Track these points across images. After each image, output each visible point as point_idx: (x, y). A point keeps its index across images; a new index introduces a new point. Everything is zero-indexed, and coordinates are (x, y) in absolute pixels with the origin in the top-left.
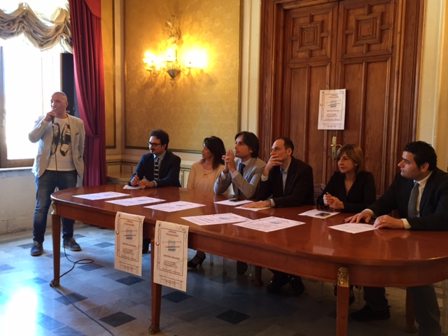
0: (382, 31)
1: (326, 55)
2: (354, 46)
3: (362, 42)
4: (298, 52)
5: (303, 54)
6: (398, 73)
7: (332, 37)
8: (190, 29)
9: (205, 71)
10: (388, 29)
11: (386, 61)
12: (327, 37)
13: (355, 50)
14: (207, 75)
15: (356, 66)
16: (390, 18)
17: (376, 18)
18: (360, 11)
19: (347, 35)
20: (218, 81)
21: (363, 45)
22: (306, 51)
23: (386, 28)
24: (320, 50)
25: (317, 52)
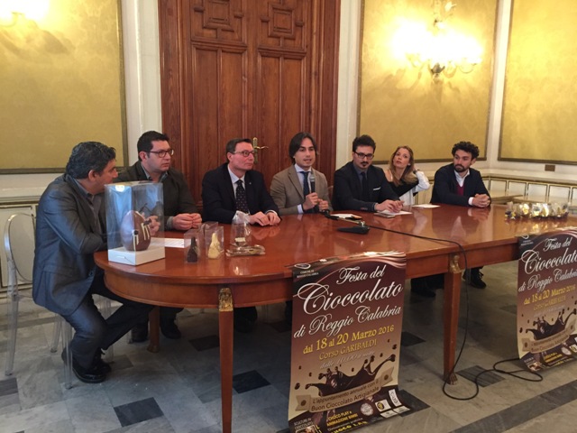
0: (297, 25)
1: (240, 39)
2: (271, 36)
3: (279, 34)
4: (204, 28)
5: (211, 32)
6: (316, 74)
7: (248, 20)
10: (302, 26)
11: (300, 60)
12: (240, 18)
13: (271, 41)
14: (48, 33)
15: (272, 60)
16: (305, 18)
17: (290, 11)
19: (263, 21)
20: (74, 48)
21: (279, 38)
22: (216, 29)
23: (299, 26)
24: (233, 31)
25: (229, 34)
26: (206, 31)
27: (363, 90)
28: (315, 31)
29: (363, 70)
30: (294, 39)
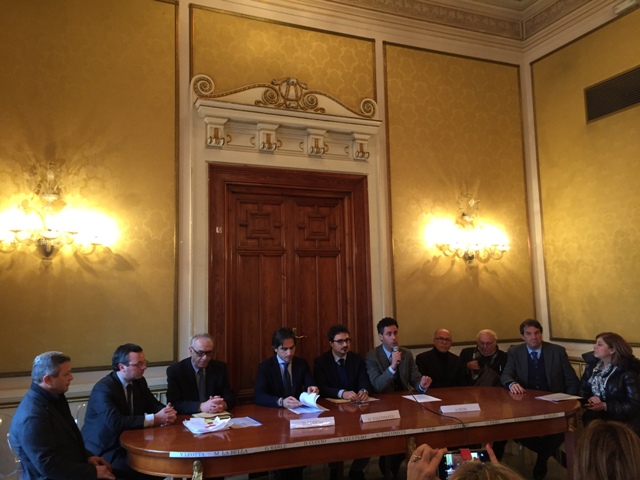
0: (330, 229)
1: (280, 244)
2: (307, 240)
3: (314, 237)
4: (248, 238)
5: (254, 242)
6: (350, 268)
7: (286, 228)
8: (82, 188)
9: (114, 250)
10: (335, 229)
11: (335, 257)
12: (280, 228)
13: (307, 243)
14: (117, 255)
15: (308, 259)
16: (338, 223)
17: (324, 218)
18: (309, 209)
19: (300, 228)
20: (139, 265)
21: (314, 240)
22: (258, 238)
23: (333, 229)
24: (273, 239)
25: (270, 241)
26: (249, 241)
27: (396, 280)
28: (347, 232)
29: (395, 262)
30: (329, 240)
